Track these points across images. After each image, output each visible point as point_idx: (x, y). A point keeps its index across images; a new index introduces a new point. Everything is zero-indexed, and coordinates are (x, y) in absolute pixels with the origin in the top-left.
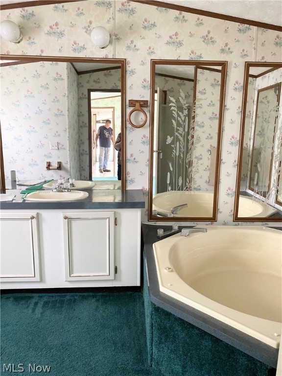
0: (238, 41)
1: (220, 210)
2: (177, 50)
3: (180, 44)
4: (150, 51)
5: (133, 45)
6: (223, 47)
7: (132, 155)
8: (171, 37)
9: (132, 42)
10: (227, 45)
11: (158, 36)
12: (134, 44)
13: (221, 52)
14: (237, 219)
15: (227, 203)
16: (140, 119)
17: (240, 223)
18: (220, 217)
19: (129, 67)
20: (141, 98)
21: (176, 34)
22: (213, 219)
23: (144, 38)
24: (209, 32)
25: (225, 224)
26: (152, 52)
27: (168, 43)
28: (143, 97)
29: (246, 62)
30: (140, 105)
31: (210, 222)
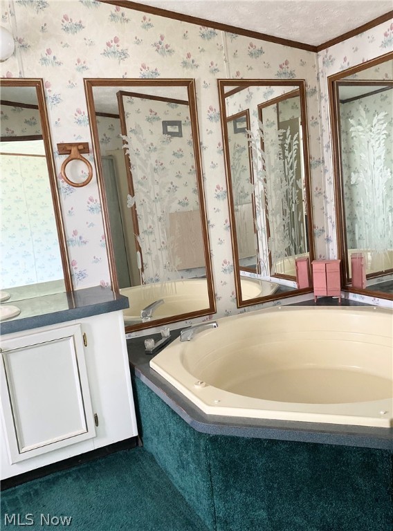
0: (203, 50)
1: (218, 296)
2: (121, 64)
3: (124, 55)
4: (80, 65)
5: (51, 57)
6: (185, 59)
7: (75, 233)
8: (108, 44)
9: (49, 52)
10: (189, 56)
11: (88, 43)
12: (53, 54)
13: (184, 67)
14: (242, 304)
15: (225, 283)
16: (80, 174)
17: (246, 308)
18: (219, 305)
19: (50, 91)
20: (76, 139)
21: (116, 40)
22: (212, 310)
23: (66, 45)
24: (162, 38)
25: (228, 314)
26: (83, 67)
27: (106, 53)
28: (80, 137)
29: (218, 80)
30: (79, 150)
31: (208, 316)
